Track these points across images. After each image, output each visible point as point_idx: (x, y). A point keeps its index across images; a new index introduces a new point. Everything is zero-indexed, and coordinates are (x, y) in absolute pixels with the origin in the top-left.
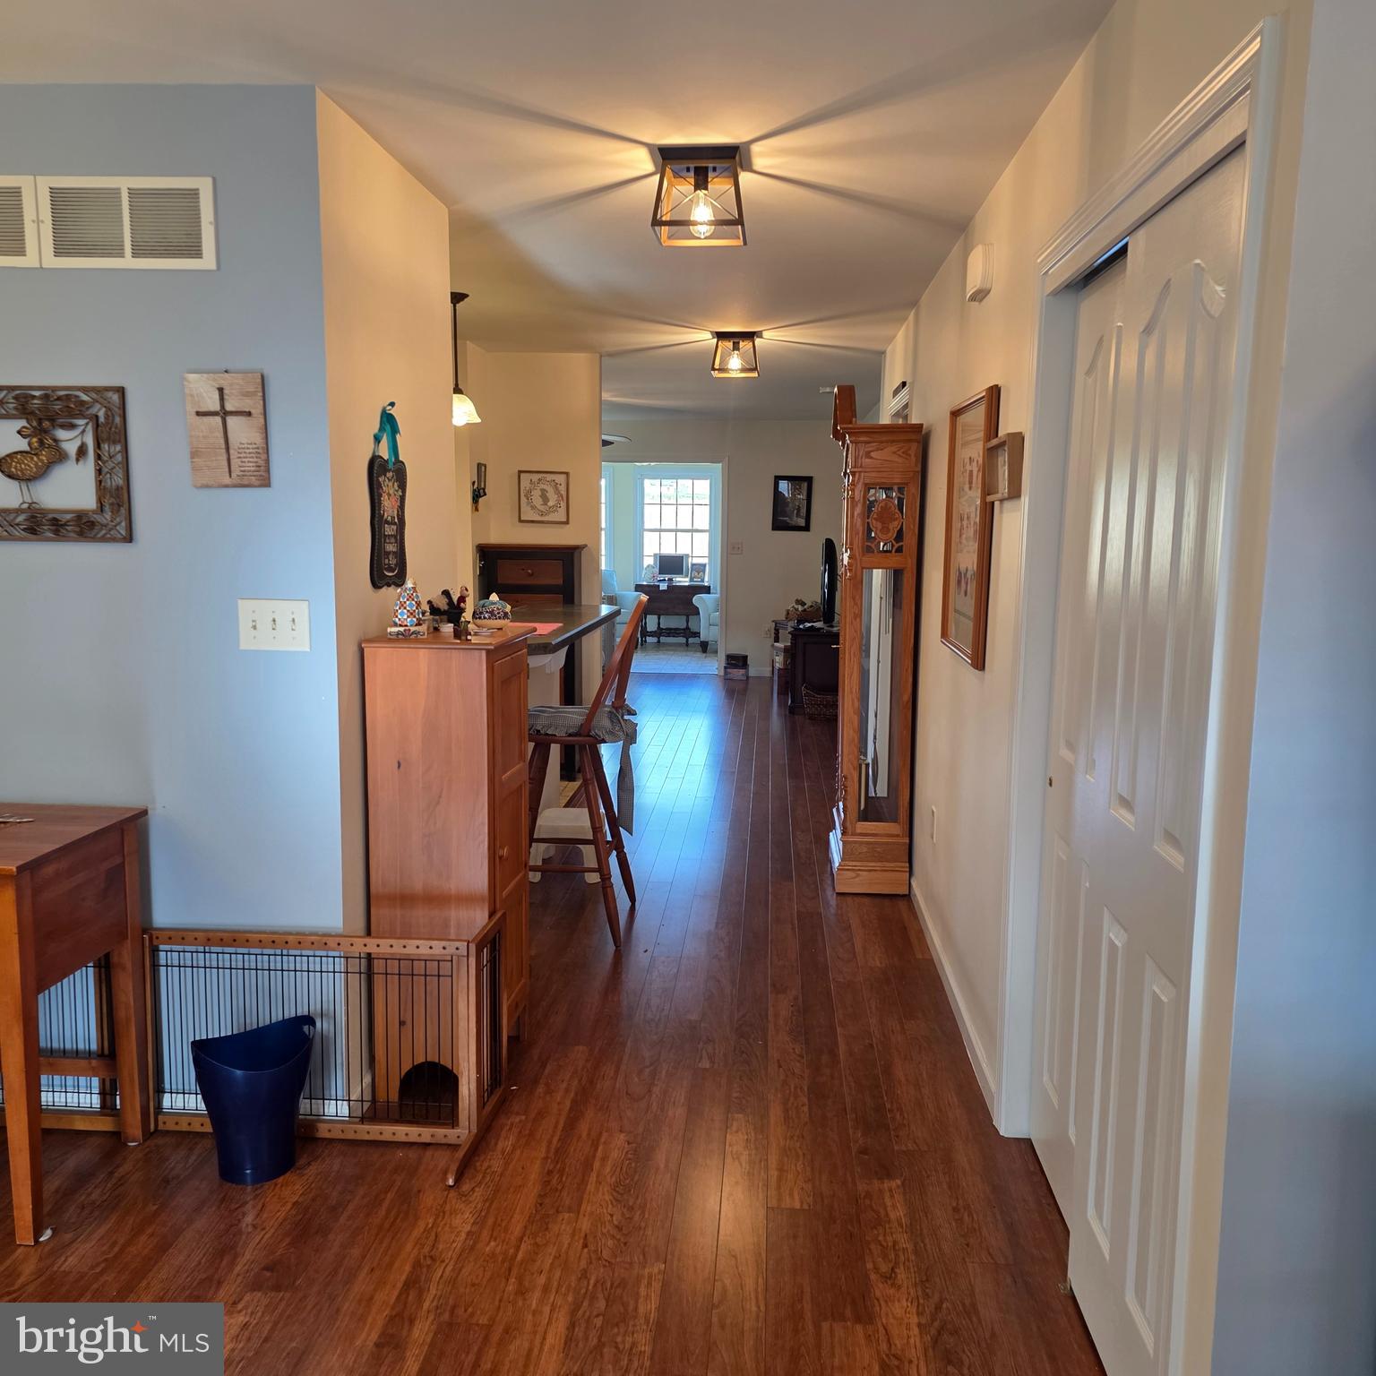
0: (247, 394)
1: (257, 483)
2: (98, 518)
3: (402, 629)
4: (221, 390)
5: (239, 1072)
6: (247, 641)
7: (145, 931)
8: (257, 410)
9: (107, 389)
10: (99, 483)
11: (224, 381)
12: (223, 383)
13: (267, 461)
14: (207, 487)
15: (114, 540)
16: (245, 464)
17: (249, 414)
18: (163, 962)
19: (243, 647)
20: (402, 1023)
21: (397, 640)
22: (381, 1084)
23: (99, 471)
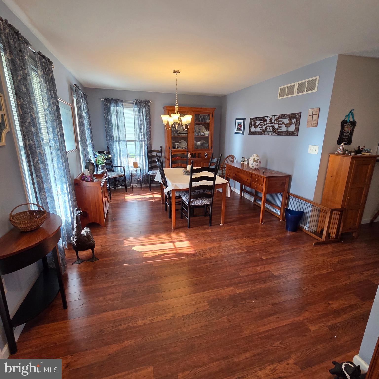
0: (316, 112)
1: (315, 126)
2: (294, 132)
3: (338, 152)
4: (313, 111)
5: (290, 215)
6: (309, 152)
7: (288, 192)
8: (317, 114)
9: (299, 113)
10: (295, 127)
11: (314, 110)
12: (313, 110)
13: (317, 123)
14: (308, 127)
15: (295, 136)
16: (314, 123)
17: (316, 115)
18: (291, 198)
19: (308, 153)
20: (323, 221)
21: (336, 154)
22: (318, 229)
23: (296, 125)
